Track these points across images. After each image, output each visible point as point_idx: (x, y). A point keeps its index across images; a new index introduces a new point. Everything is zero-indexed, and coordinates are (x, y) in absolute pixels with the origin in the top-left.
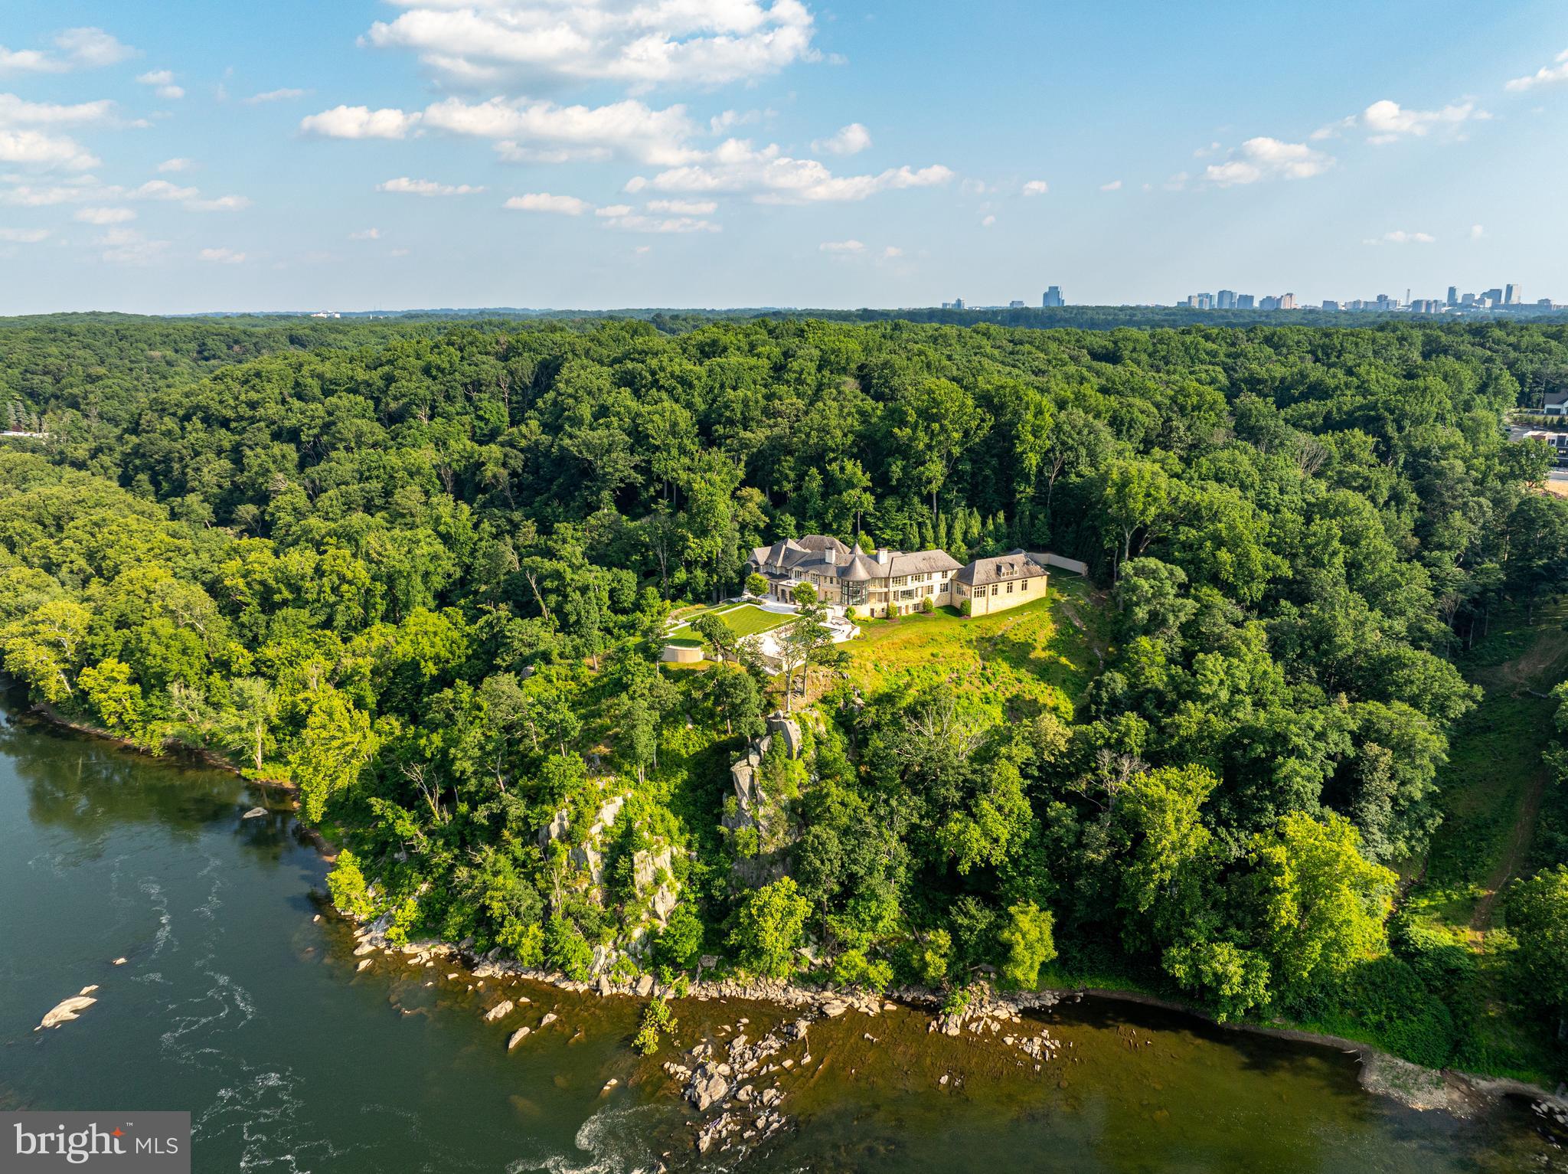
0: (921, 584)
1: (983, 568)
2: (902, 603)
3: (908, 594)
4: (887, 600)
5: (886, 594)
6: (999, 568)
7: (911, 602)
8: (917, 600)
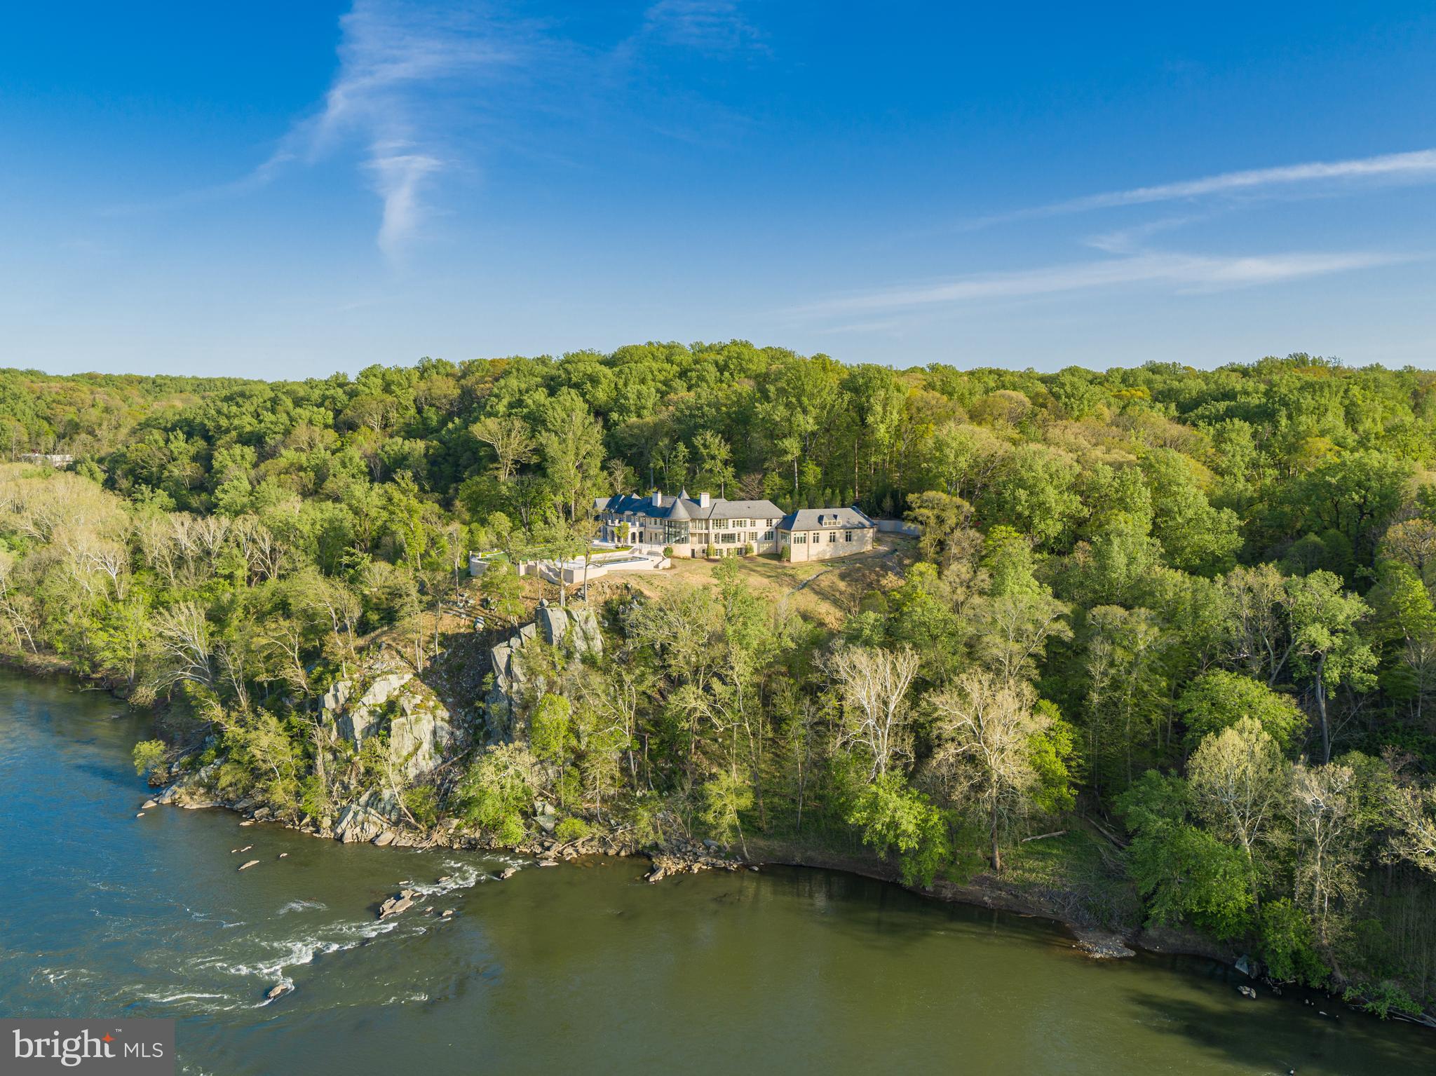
0: (743, 529)
1: (806, 516)
2: (724, 546)
3: (729, 538)
4: (707, 542)
5: (707, 535)
6: (821, 518)
7: (732, 546)
8: (738, 545)
